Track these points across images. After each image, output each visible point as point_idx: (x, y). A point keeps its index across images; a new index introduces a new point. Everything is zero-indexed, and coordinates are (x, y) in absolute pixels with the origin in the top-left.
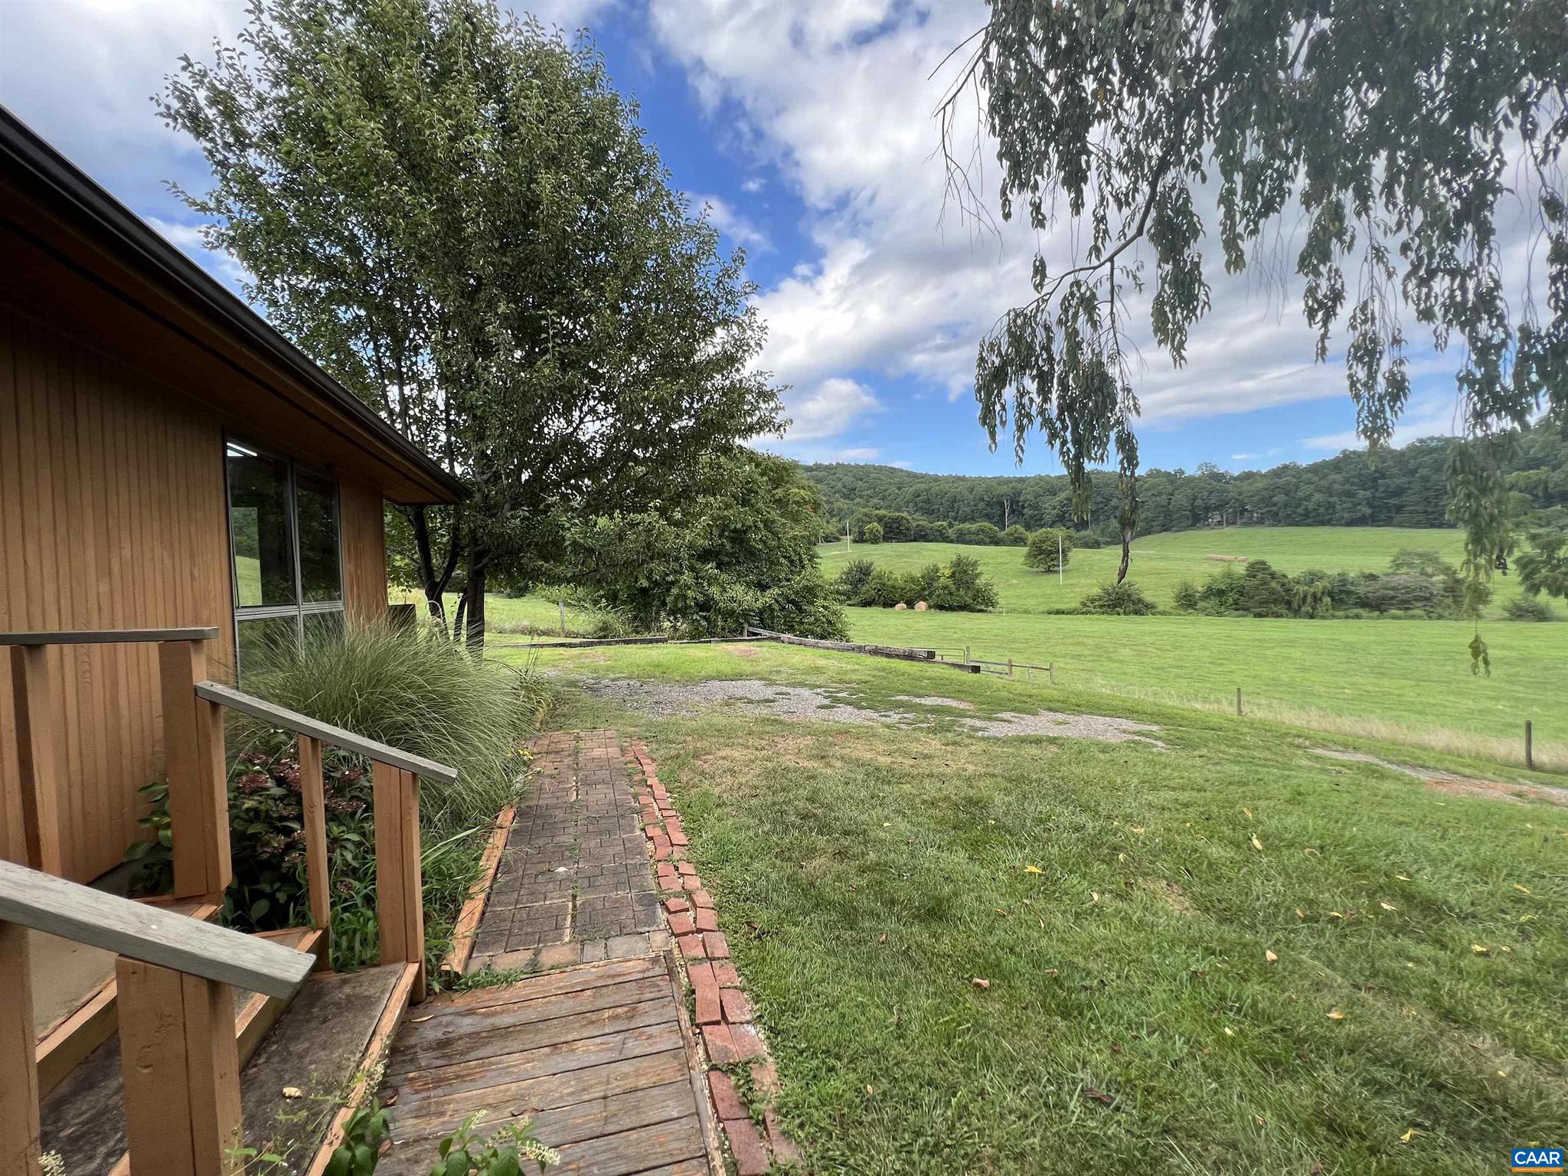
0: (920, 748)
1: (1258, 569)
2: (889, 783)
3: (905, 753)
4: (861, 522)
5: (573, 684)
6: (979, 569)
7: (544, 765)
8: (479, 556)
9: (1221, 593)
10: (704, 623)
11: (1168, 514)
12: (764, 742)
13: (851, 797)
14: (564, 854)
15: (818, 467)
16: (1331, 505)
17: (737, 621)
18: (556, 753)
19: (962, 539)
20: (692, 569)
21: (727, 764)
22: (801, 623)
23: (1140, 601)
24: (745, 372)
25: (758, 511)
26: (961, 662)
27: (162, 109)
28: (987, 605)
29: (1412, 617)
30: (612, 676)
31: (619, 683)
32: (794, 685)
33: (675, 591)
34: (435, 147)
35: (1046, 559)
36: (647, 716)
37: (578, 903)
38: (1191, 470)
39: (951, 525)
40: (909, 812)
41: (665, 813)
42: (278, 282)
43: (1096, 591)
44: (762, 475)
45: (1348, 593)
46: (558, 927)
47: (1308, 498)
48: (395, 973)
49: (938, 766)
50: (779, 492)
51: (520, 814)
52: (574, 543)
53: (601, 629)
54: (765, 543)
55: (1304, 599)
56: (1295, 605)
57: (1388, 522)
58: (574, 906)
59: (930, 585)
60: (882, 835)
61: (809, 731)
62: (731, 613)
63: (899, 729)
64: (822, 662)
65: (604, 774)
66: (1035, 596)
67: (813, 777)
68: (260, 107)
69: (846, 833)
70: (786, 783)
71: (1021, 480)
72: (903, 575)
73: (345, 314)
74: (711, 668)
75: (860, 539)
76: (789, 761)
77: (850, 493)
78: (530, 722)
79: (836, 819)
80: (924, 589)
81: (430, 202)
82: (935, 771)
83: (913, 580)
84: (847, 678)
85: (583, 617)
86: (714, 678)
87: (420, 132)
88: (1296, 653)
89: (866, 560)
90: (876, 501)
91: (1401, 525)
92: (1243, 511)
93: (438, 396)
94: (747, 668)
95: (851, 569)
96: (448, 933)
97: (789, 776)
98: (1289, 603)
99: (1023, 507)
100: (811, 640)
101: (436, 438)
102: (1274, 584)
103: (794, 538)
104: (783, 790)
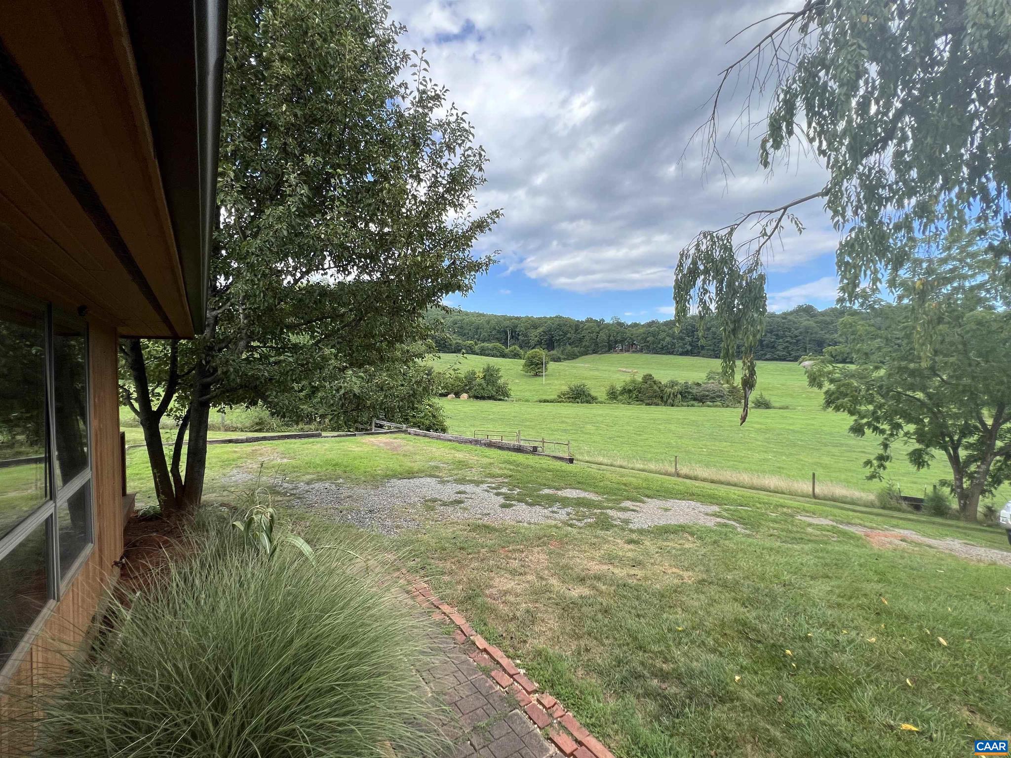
1: (648, 378)
6: (500, 373)
9: (630, 391)
11: (596, 344)
16: (674, 344)
23: (589, 395)
28: (504, 396)
29: (716, 406)
32: (462, 482)
35: (535, 368)
38: (608, 320)
39: (476, 344)
43: (565, 388)
45: (689, 393)
47: (663, 340)
55: (669, 396)
56: (665, 399)
57: (698, 354)
59: (470, 383)
66: (530, 391)
71: (517, 318)
72: (452, 376)
80: (466, 385)
83: (459, 379)
88: (673, 427)
91: (703, 356)
92: (633, 344)
94: (409, 464)
98: (662, 398)
99: (518, 335)
102: (655, 387)
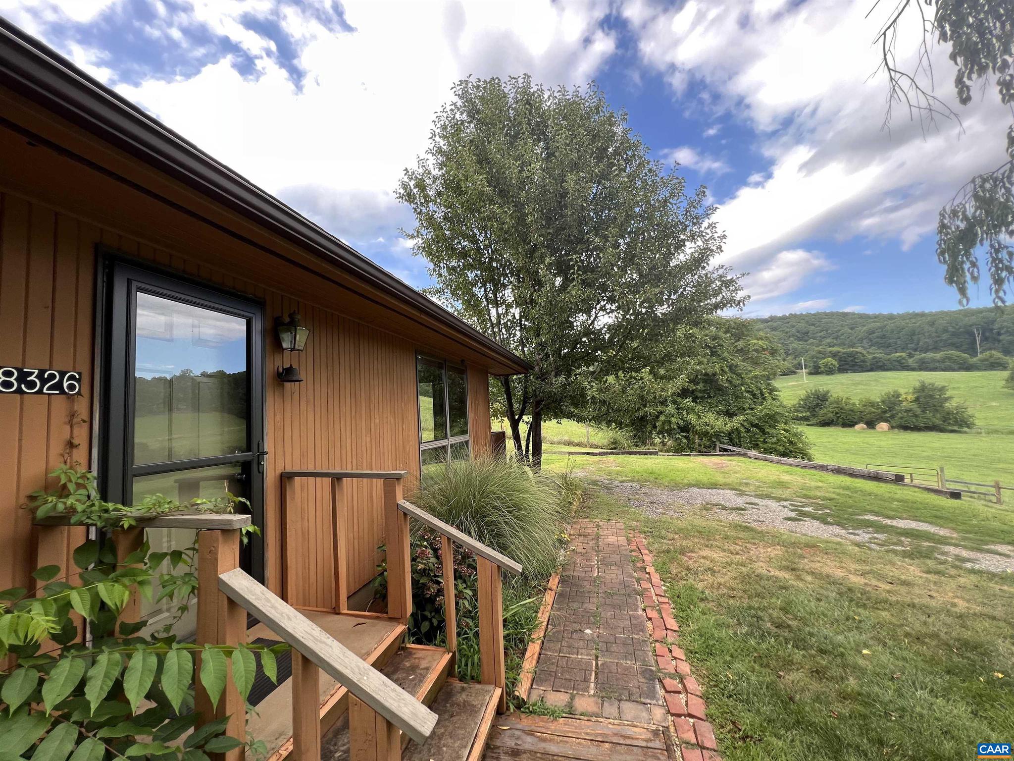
0: (896, 573)
2: (864, 606)
3: (881, 577)
4: (815, 358)
5: (595, 483)
6: (948, 394)
7: (577, 545)
8: (538, 403)
10: (685, 441)
12: (738, 548)
13: (825, 616)
14: (591, 619)
15: (773, 319)
17: (710, 440)
18: (585, 536)
19: (923, 366)
20: (674, 402)
21: (708, 563)
22: (765, 442)
24: (709, 268)
25: (724, 359)
26: (934, 485)
27: (398, 195)
28: (961, 426)
30: (620, 479)
31: (625, 484)
32: (761, 497)
33: (662, 418)
34: (511, 178)
36: (646, 513)
37: (600, 663)
39: (910, 356)
40: (890, 643)
41: (662, 600)
42: (442, 265)
44: (726, 332)
46: (586, 680)
48: (488, 691)
49: (920, 596)
50: (741, 344)
51: (563, 581)
52: (593, 398)
53: (613, 443)
54: (730, 382)
58: (597, 664)
59: (891, 409)
60: (861, 662)
61: (776, 540)
62: (706, 434)
63: (870, 549)
64: (786, 478)
65: (616, 558)
67: (786, 588)
68: (434, 182)
69: (822, 651)
70: (760, 589)
71: (994, 309)
72: (861, 401)
73: (471, 275)
74: (692, 477)
75: (816, 371)
76: (761, 568)
77: (803, 336)
78: (569, 511)
79: (811, 635)
80: (885, 412)
81: (509, 209)
82: (916, 601)
83: (872, 404)
84: (812, 493)
85: (600, 434)
86: (694, 486)
87: (504, 173)
89: (822, 389)
90: (829, 340)
93: (516, 312)
94: (720, 479)
95: (808, 397)
96: (519, 666)
97: (762, 583)
99: (999, 334)
100: (773, 457)
101: (515, 335)
103: (756, 377)
104: (758, 595)
